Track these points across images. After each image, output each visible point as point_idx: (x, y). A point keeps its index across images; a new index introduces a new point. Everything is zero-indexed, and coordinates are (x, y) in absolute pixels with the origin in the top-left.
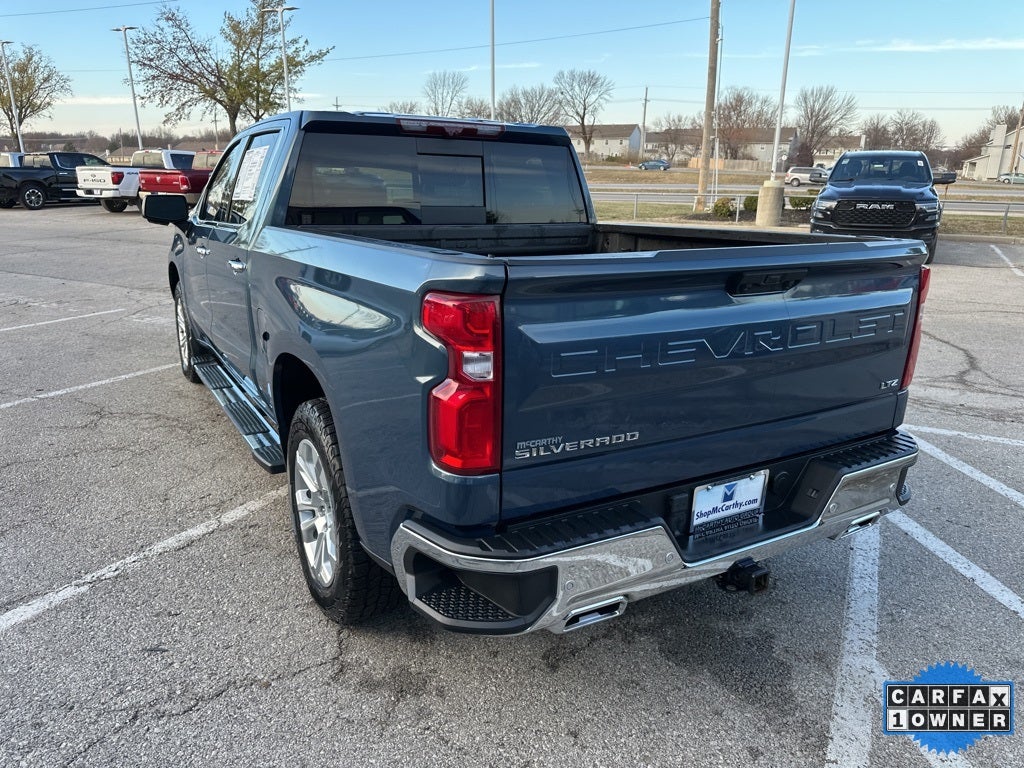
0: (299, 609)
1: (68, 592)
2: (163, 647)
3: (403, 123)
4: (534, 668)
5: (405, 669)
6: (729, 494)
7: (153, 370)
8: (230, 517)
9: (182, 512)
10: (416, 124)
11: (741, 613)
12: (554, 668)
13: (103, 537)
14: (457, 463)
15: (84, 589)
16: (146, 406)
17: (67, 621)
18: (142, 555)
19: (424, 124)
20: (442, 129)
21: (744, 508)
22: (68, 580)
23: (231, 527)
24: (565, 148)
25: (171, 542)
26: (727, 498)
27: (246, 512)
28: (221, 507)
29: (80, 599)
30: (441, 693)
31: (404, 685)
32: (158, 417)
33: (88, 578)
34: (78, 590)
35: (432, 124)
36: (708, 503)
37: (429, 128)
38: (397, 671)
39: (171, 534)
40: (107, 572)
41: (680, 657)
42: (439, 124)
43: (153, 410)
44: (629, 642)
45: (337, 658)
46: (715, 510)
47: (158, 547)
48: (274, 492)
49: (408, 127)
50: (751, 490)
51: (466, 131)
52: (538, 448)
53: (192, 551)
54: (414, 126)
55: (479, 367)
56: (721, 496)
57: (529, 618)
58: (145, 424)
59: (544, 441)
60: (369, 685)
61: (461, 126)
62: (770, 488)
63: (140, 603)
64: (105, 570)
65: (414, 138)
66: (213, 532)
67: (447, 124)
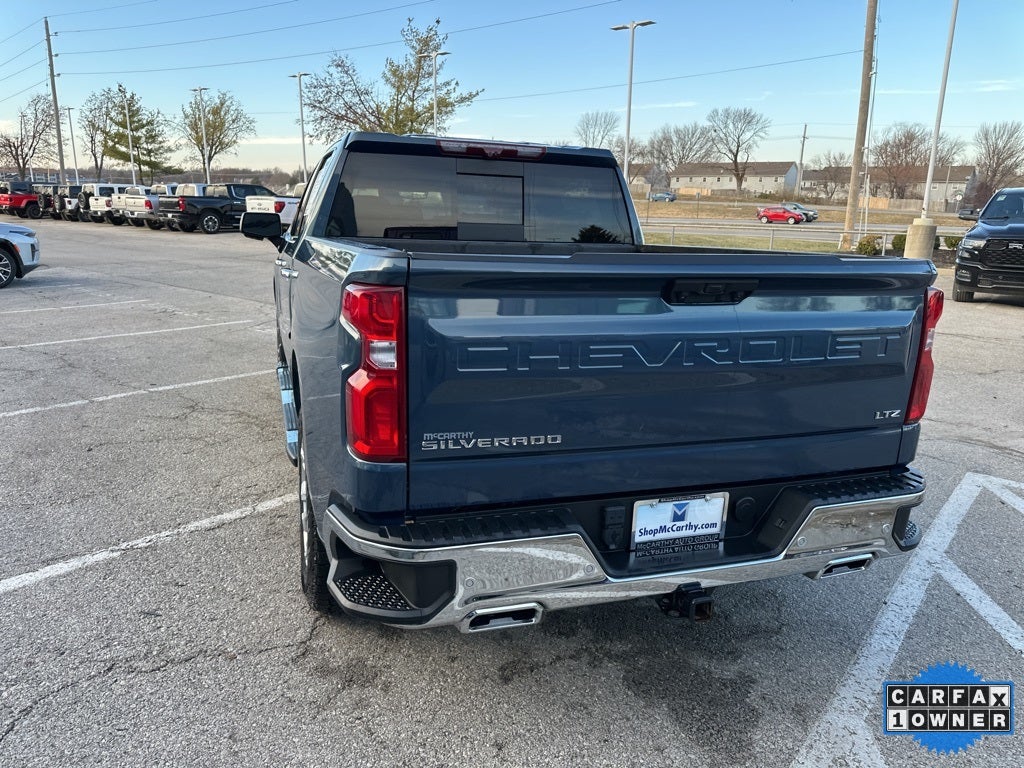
0: (290, 594)
1: (101, 556)
2: (159, 612)
3: (443, 144)
5: (361, 661)
6: (679, 513)
7: (254, 374)
8: (264, 506)
9: (225, 498)
10: (456, 145)
12: (506, 680)
13: (151, 513)
14: (366, 449)
15: (115, 554)
16: (235, 404)
17: (90, 580)
18: (176, 531)
19: (464, 146)
20: (481, 150)
21: (700, 532)
22: (106, 545)
23: (263, 515)
24: (612, 170)
25: (205, 523)
26: (677, 518)
27: (281, 503)
28: (261, 497)
29: (108, 562)
30: (386, 688)
31: (355, 676)
32: (241, 414)
33: (124, 546)
34: (111, 555)
35: (472, 145)
36: (651, 519)
37: (469, 149)
38: (354, 663)
39: (207, 516)
40: (141, 543)
42: (479, 146)
43: (240, 408)
44: (595, 666)
45: (305, 643)
46: (663, 529)
47: (192, 526)
49: (447, 147)
50: (708, 512)
51: (505, 152)
52: (447, 440)
53: (220, 533)
54: (453, 146)
55: (385, 356)
56: (670, 515)
57: (427, 611)
58: (228, 419)
59: (453, 435)
60: (324, 671)
61: (501, 147)
63: (157, 571)
64: (140, 541)
65: (454, 159)
66: (244, 518)
67: (485, 146)
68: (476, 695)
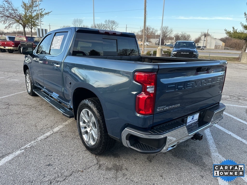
0: (83, 152)
1: (18, 152)
2: (51, 164)
3: (100, 31)
4: (146, 162)
5: (115, 164)
7: (19, 93)
8: (56, 130)
9: (42, 129)
11: (187, 145)
13: (23, 137)
14: (143, 112)
15: (23, 151)
16: (20, 102)
17: (22, 160)
18: (35, 141)
19: (104, 32)
20: (108, 33)
21: (195, 121)
22: (17, 149)
23: (57, 132)
24: (134, 38)
25: (42, 137)
26: (193, 119)
27: (59, 129)
28: (52, 127)
29: (23, 153)
30: (127, 170)
31: (117, 169)
32: (25, 105)
33: (23, 148)
34: (21, 151)
35: (106, 31)
36: (189, 120)
37: (105, 32)
38: (114, 165)
39: (41, 135)
40: (28, 146)
41: (178, 156)
42: (108, 32)
43: (23, 103)
45: (98, 163)
46: (190, 122)
47: (39, 139)
48: (64, 123)
49: (101, 32)
51: (114, 33)
53: (49, 139)
54: (102, 32)
56: (191, 118)
58: (23, 107)
60: (108, 169)
61: (112, 32)
62: (200, 116)
63: (40, 153)
64: (27, 146)
65: (102, 35)
66: (52, 134)
67: (109, 32)
68: (147, 166)
